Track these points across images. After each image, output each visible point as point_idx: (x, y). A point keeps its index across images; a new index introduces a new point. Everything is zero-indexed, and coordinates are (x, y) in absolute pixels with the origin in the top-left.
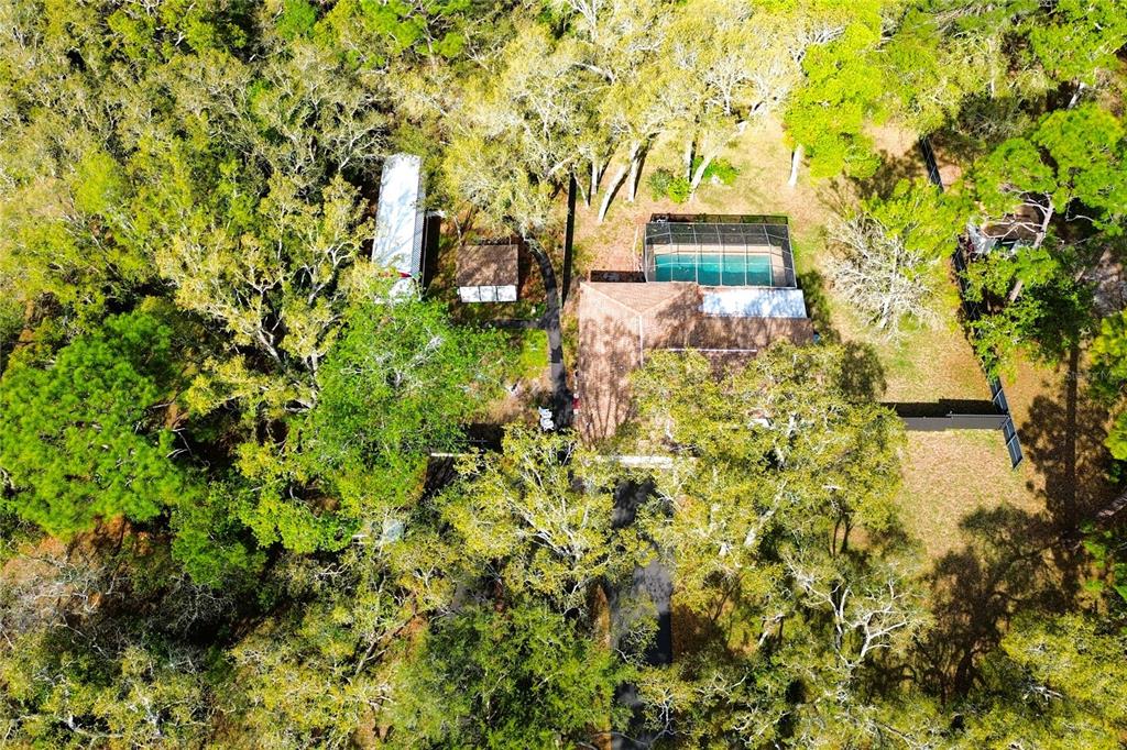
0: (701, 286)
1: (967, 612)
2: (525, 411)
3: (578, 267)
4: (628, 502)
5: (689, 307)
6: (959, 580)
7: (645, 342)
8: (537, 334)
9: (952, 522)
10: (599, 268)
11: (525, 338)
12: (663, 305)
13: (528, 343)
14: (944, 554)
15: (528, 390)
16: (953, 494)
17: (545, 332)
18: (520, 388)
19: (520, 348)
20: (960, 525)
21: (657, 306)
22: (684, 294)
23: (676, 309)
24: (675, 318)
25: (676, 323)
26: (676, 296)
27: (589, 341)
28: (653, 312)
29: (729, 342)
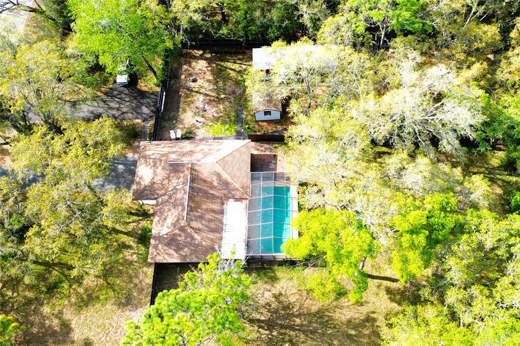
0: (248, 201)
1: (38, 332)
2: (185, 128)
3: (280, 148)
4: (126, 172)
5: (230, 193)
6: (55, 331)
7: (196, 164)
8: (233, 130)
9: (91, 336)
10: (279, 158)
11: (230, 125)
12: (225, 176)
13: (227, 126)
14: (73, 326)
15: (198, 128)
16: (108, 338)
17: (234, 134)
18: (199, 125)
19: (224, 123)
20: (88, 339)
21: (224, 172)
22: (238, 190)
23: (226, 184)
24: (219, 184)
25: (215, 183)
26: (235, 184)
27: (207, 144)
28: (219, 169)
29: (195, 208)
